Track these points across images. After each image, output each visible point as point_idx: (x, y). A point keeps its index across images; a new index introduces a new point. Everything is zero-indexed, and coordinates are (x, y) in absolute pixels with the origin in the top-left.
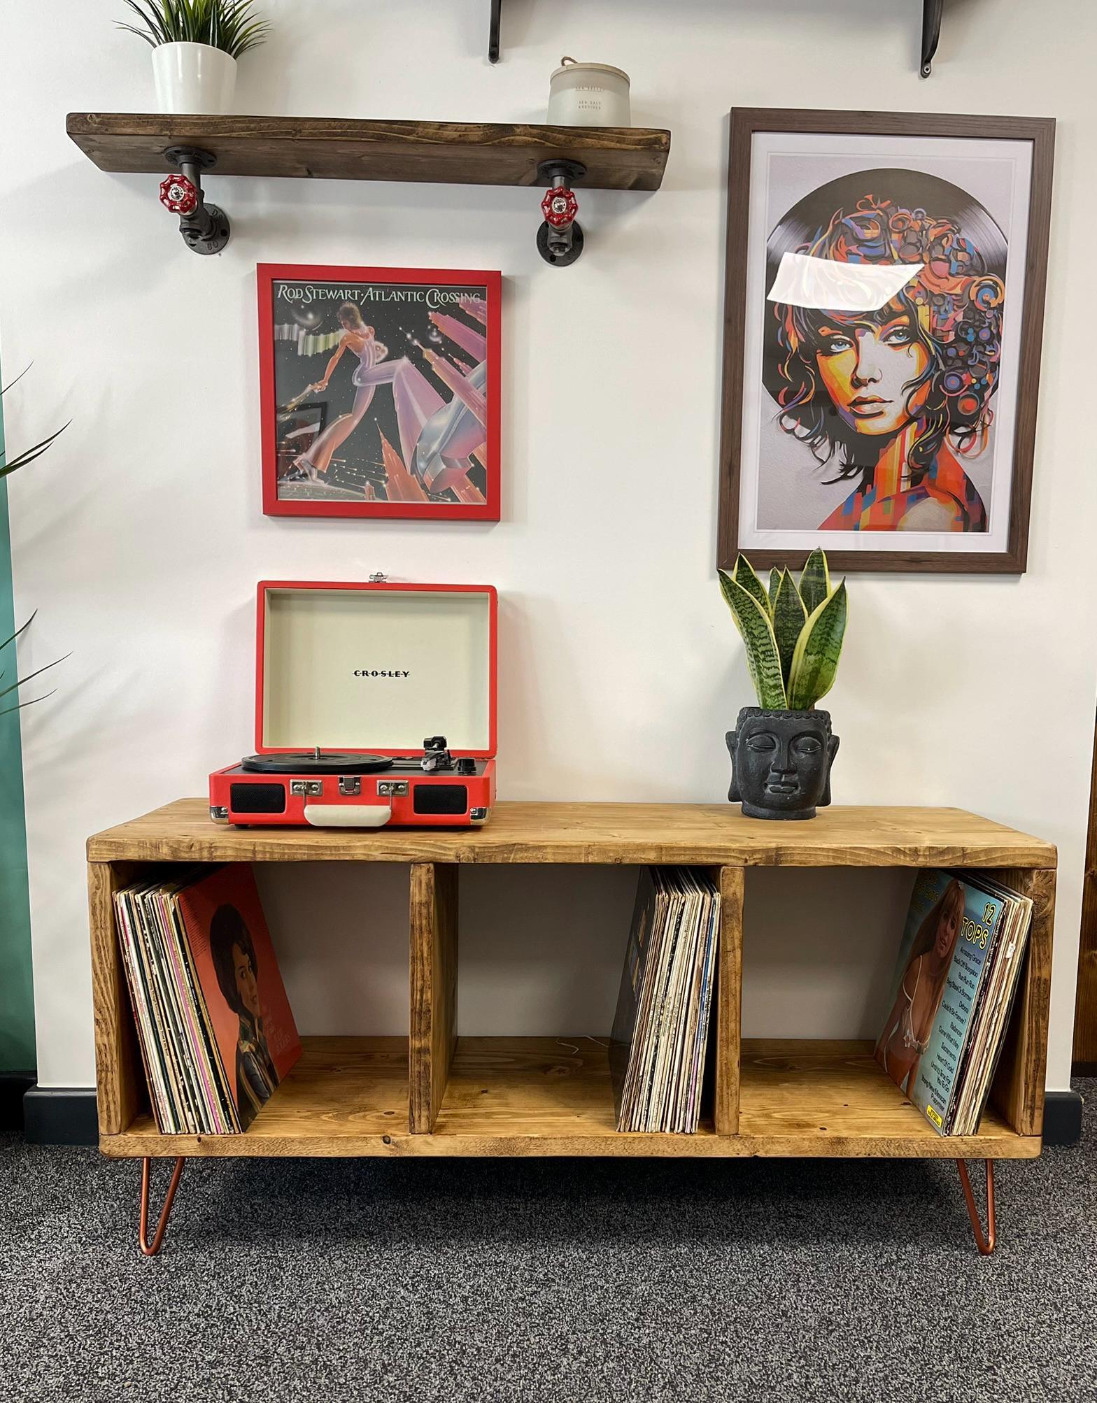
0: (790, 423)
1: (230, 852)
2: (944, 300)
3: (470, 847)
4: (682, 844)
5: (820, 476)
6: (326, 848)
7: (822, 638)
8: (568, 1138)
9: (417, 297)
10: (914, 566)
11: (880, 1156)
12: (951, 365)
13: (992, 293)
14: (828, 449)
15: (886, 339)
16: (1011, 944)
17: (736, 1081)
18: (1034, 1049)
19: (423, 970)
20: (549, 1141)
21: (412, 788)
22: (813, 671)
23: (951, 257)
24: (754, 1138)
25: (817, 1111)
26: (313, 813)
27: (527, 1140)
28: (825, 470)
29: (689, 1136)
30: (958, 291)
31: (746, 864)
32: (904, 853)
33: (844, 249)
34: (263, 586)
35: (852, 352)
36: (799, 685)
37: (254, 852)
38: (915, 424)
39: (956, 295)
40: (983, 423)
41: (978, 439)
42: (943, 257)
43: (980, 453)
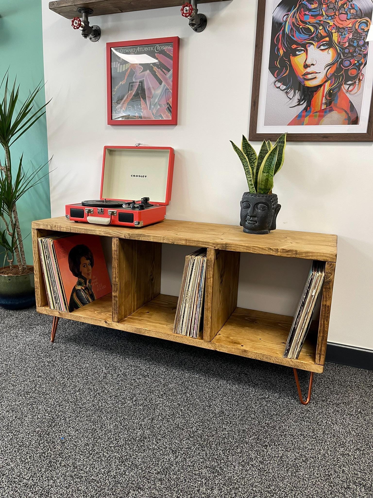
0: (278, 84)
1: (65, 229)
2: (344, 30)
3: (128, 234)
4: (194, 239)
5: (289, 104)
6: (89, 230)
7: (268, 167)
8: (157, 332)
9: (152, 49)
10: (325, 139)
11: (260, 360)
12: (346, 56)
13: (366, 25)
14: (293, 93)
15: (319, 48)
16: (314, 290)
17: (210, 323)
18: (322, 332)
19: (115, 271)
20: (151, 332)
21: (118, 213)
22: (266, 179)
23: (348, 12)
24: (215, 344)
25: (247, 339)
26: (90, 219)
27: (145, 330)
28: (291, 102)
29: (194, 339)
30: (350, 26)
31: (215, 248)
32: (273, 250)
33: (303, 13)
34: (106, 148)
35: (305, 54)
36: (261, 184)
37: (71, 229)
38: (330, 81)
39: (350, 27)
40: (359, 79)
41: (357, 86)
42: (344, 12)
43: (357, 91)
